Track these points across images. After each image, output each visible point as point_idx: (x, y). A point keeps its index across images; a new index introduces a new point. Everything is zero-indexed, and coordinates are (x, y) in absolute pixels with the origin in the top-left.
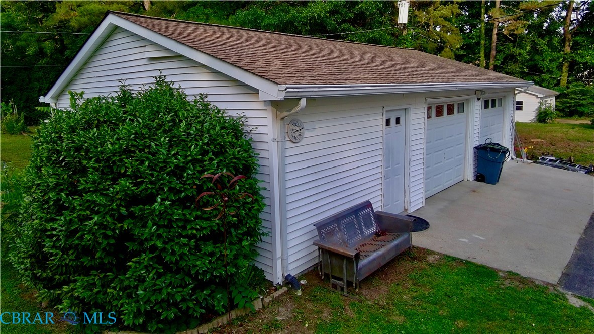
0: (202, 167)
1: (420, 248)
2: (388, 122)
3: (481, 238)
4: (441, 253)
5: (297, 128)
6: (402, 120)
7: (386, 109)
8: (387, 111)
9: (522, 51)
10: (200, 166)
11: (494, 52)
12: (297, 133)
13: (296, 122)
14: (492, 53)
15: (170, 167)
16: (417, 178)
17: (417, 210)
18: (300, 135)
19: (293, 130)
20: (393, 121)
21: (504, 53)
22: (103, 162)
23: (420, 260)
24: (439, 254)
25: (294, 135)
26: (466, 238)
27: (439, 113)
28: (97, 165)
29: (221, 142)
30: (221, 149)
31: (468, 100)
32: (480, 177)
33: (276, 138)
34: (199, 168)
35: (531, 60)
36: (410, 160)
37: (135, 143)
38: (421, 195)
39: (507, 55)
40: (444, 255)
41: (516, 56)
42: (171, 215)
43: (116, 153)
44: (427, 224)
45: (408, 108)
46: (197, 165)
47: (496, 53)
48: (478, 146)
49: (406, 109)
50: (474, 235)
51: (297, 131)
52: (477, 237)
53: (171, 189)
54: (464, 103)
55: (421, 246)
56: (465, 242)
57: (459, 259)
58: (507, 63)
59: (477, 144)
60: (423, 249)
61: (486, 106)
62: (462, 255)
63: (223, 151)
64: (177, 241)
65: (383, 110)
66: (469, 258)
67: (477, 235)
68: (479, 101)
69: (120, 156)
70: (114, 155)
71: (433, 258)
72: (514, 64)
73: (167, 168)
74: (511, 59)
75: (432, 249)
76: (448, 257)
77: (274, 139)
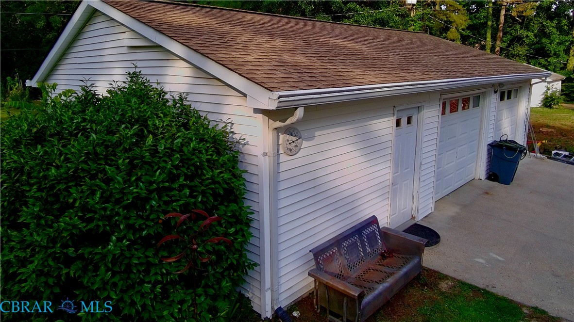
0: (170, 197)
1: (430, 270)
2: (398, 123)
3: (500, 258)
4: (455, 279)
5: (294, 139)
6: (414, 120)
7: (397, 109)
8: (397, 111)
9: (530, 34)
10: (168, 196)
11: (501, 34)
12: (293, 144)
13: (291, 131)
14: (499, 35)
15: (128, 200)
16: (427, 182)
17: (426, 217)
18: (296, 146)
19: (288, 141)
20: (404, 121)
21: (511, 35)
22: (45, 191)
23: (432, 288)
24: (453, 279)
25: (289, 147)
26: (482, 258)
27: (454, 109)
28: (38, 194)
29: (197, 162)
30: (196, 170)
31: (484, 93)
32: (492, 176)
33: (267, 151)
34: (166, 198)
35: (537, 43)
36: (421, 164)
37: (85, 167)
38: (431, 200)
39: (514, 36)
40: (458, 281)
41: (524, 38)
42: (130, 258)
43: (61, 180)
44: (438, 236)
45: (421, 106)
46: (165, 194)
47: (503, 34)
48: (492, 143)
49: (418, 107)
50: (491, 254)
51: (293, 142)
52: (495, 256)
53: (130, 227)
54: (479, 96)
55: (432, 268)
56: (482, 263)
57: (476, 287)
58: (513, 45)
59: (490, 141)
60: (435, 272)
61: (502, 99)
62: (480, 283)
63: (200, 172)
64: (137, 288)
65: (394, 110)
66: (488, 286)
67: (494, 253)
68: (496, 94)
69: (66, 183)
70: (59, 183)
71: (446, 286)
72: (520, 46)
73: (124, 201)
74: (518, 42)
75: (445, 272)
76: (463, 284)
77: (264, 153)
